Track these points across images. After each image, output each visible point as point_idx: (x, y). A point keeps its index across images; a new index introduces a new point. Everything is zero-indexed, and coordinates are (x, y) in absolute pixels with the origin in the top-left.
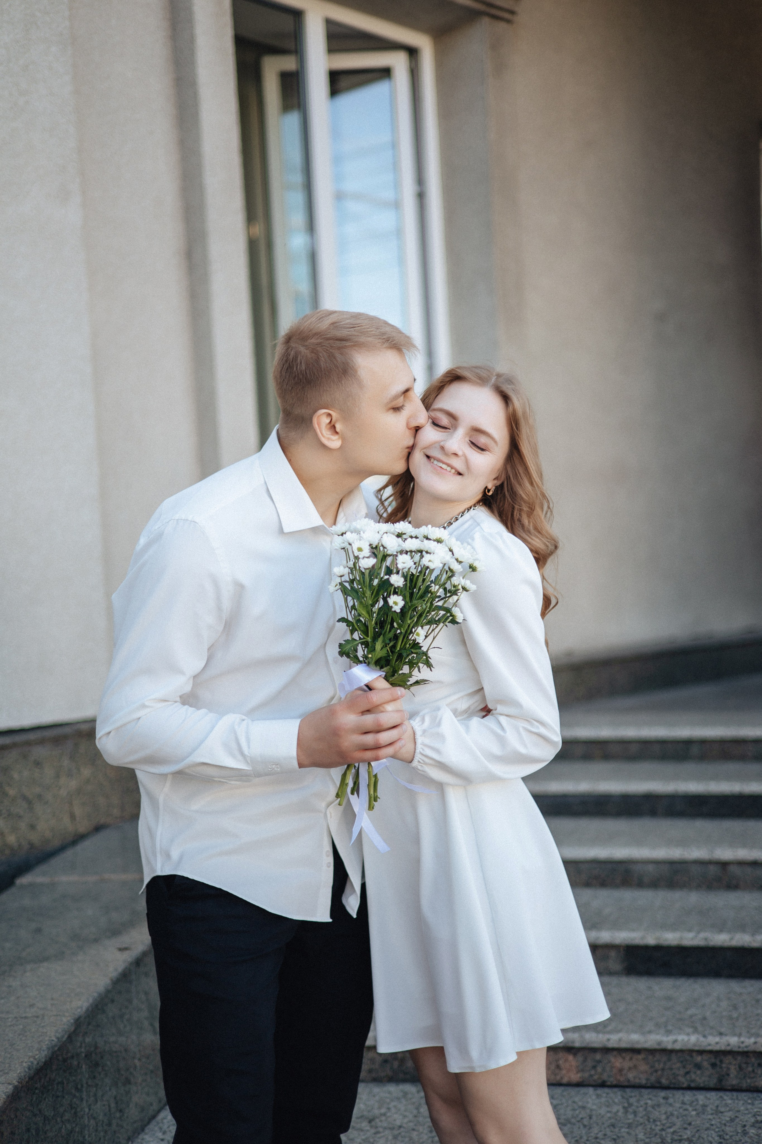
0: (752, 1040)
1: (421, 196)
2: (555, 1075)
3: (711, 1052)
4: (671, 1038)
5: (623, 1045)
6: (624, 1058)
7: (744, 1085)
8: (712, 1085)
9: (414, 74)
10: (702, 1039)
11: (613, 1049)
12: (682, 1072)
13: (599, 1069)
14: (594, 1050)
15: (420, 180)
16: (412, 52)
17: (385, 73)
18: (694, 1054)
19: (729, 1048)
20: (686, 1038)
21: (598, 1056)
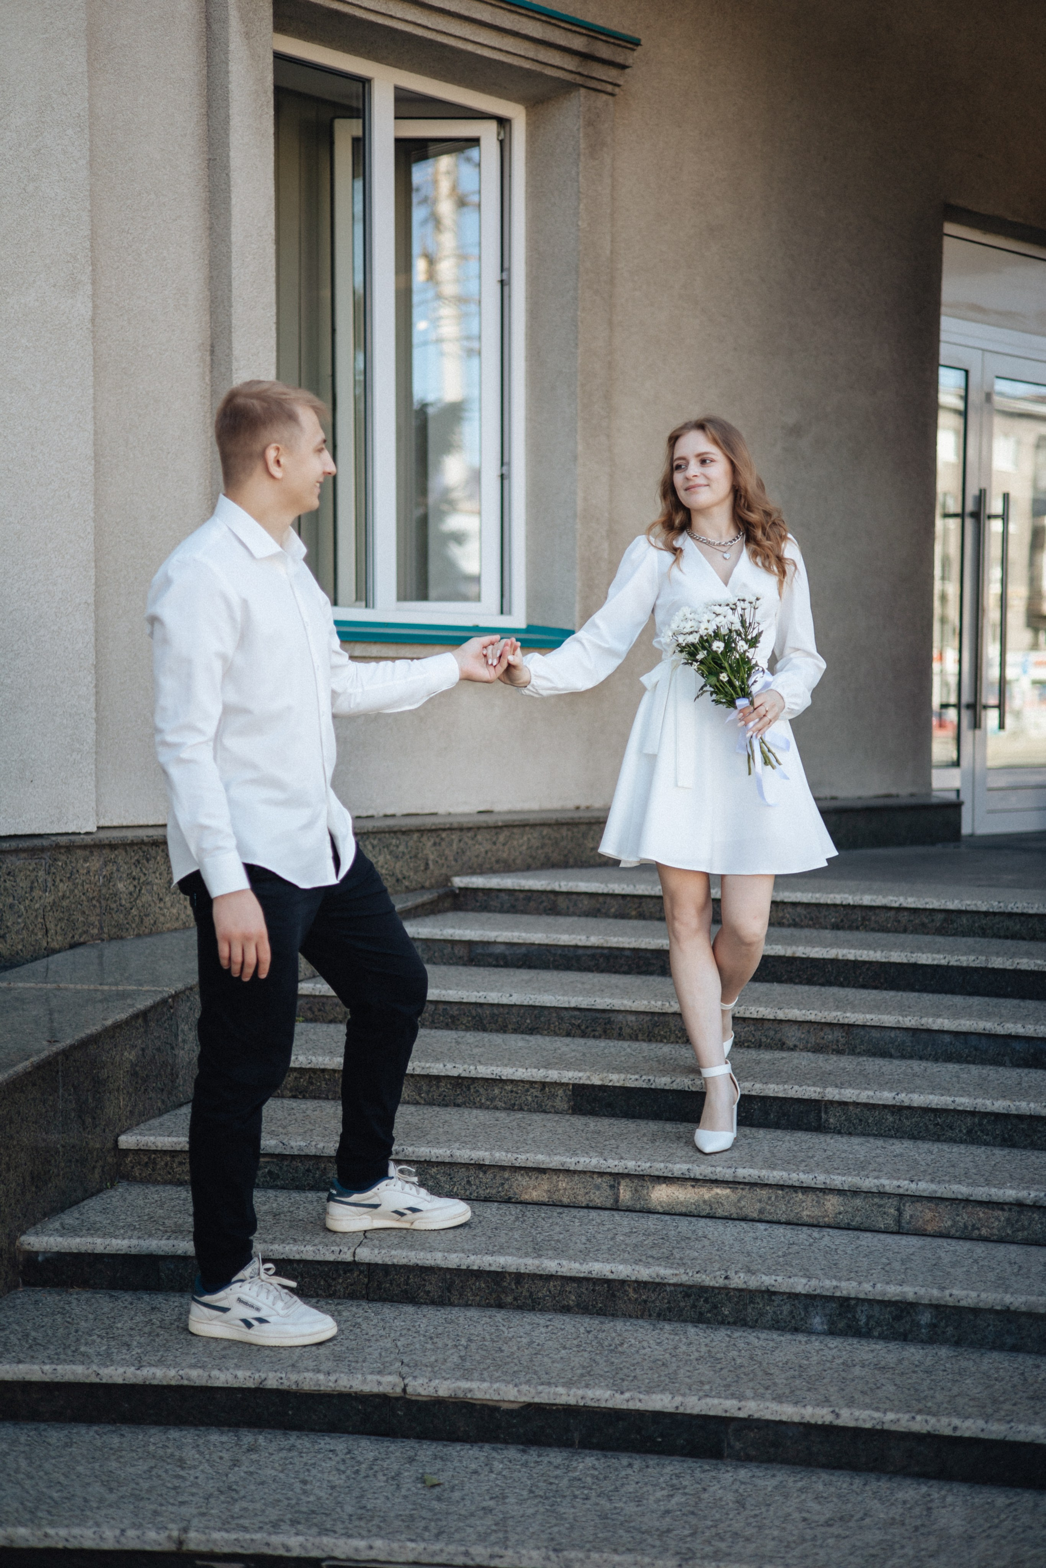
0: (648, 1164)
1: (504, 284)
2: (466, 1190)
3: (610, 1174)
4: (574, 1160)
5: (530, 1165)
6: (530, 1178)
7: (638, 1207)
8: (608, 1205)
9: (504, 146)
10: (602, 1161)
11: (520, 1168)
12: (582, 1192)
13: (506, 1186)
14: (503, 1168)
15: (504, 266)
16: (503, 122)
17: (475, 142)
18: (595, 1176)
19: (626, 1171)
20: (587, 1160)
21: (507, 1175)
